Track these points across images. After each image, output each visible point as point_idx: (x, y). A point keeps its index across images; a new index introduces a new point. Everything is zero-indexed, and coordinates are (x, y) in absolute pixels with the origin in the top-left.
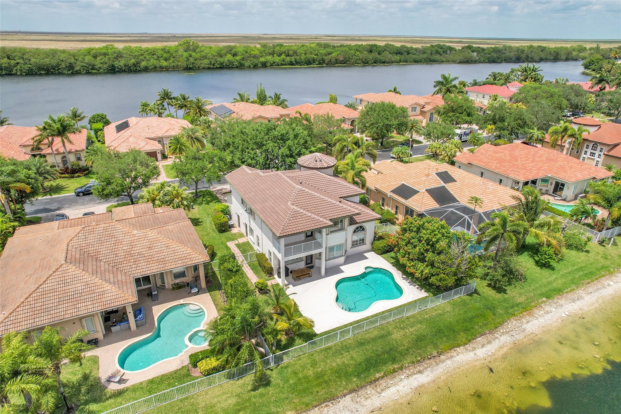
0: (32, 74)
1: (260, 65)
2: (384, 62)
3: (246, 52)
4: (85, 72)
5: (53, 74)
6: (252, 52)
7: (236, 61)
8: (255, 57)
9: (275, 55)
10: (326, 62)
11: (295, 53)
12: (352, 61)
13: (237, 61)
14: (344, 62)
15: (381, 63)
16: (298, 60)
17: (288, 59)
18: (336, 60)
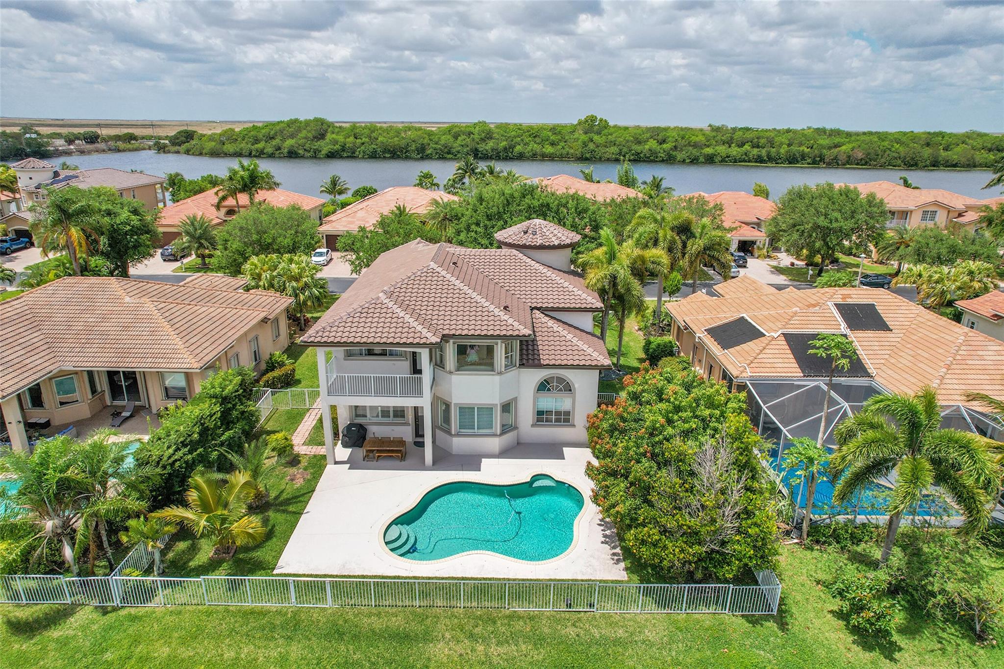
0: (375, 157)
1: (702, 159)
2: (955, 166)
3: (683, 138)
4: (437, 156)
5: (399, 157)
6: (693, 137)
7: (662, 151)
8: (695, 145)
9: (733, 145)
10: (827, 160)
11: (771, 143)
12: (883, 160)
13: (665, 152)
14: (863, 162)
15: (946, 167)
16: (773, 155)
17: (755, 151)
18: (849, 157)
